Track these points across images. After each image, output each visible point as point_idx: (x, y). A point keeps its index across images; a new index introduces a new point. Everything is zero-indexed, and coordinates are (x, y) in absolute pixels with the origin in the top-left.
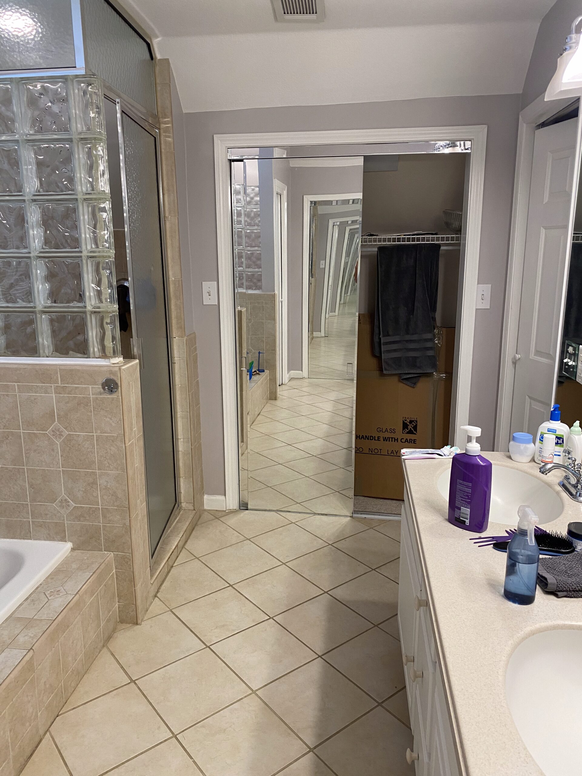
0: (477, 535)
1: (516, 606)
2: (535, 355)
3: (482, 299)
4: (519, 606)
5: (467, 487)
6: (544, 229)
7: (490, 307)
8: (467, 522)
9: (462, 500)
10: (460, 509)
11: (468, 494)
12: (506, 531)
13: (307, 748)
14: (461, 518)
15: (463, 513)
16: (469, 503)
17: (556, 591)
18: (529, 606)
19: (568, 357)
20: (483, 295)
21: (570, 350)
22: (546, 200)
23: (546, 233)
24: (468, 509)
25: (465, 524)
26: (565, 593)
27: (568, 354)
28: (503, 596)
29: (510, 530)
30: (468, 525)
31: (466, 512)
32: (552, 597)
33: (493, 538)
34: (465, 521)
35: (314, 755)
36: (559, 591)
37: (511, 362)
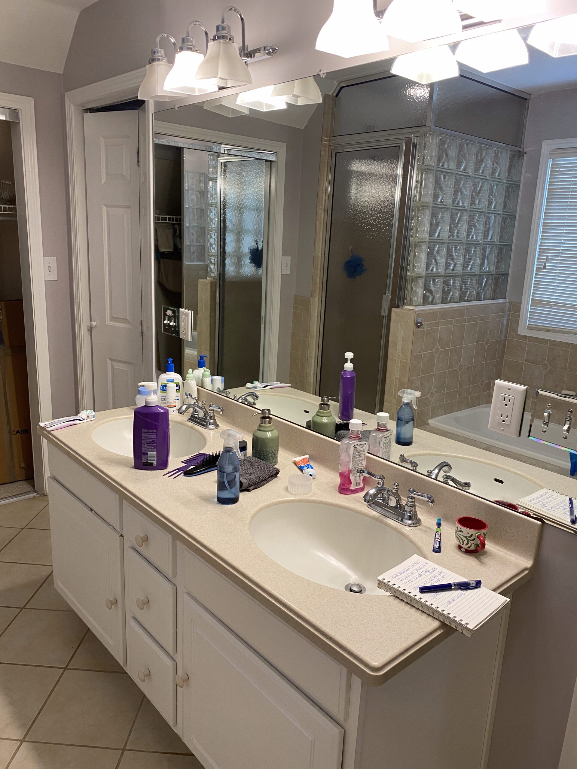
0: (165, 471)
1: (230, 506)
2: (111, 321)
3: (50, 271)
4: (232, 505)
5: (153, 433)
6: (106, 207)
7: (58, 279)
8: (155, 463)
9: (148, 446)
10: (147, 454)
11: (154, 439)
12: (182, 462)
13: (16, 742)
14: (149, 462)
15: (150, 457)
16: (154, 447)
17: (248, 487)
18: (238, 503)
19: (166, 319)
20: (50, 267)
21: (169, 313)
22: (104, 180)
23: (107, 212)
24: (155, 452)
25: (153, 466)
26: (253, 487)
27: (166, 316)
28: (218, 503)
29: (184, 460)
30: (156, 465)
31: (153, 455)
32: (246, 493)
33: (178, 469)
34: (153, 463)
35: (28, 743)
36: (249, 487)
37: (87, 330)
